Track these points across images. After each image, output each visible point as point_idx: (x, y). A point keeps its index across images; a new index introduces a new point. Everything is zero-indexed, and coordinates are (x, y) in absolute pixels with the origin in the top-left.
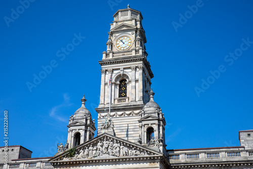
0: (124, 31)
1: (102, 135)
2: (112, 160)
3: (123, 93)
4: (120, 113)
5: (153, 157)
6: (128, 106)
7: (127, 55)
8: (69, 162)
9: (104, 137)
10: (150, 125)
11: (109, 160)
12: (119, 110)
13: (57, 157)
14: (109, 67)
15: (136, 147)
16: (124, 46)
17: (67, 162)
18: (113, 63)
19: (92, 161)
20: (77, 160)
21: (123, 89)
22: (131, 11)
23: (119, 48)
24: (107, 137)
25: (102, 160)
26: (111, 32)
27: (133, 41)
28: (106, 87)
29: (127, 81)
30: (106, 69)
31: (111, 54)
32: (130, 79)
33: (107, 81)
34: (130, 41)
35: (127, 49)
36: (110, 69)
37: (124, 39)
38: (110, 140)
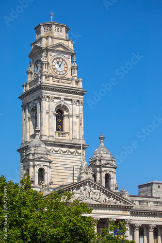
0: (61, 52)
1: (86, 180)
2: (95, 205)
5: (127, 206)
10: (108, 172)
15: (114, 195)
18: (56, 90)
21: (59, 120)
22: (66, 28)
23: (55, 71)
26: (46, 48)
27: (69, 67)
28: (47, 116)
29: (65, 113)
30: (48, 95)
31: (51, 78)
32: (70, 112)
33: (47, 109)
34: (66, 66)
35: (63, 74)
36: (52, 96)
37: (60, 61)
38: (92, 186)
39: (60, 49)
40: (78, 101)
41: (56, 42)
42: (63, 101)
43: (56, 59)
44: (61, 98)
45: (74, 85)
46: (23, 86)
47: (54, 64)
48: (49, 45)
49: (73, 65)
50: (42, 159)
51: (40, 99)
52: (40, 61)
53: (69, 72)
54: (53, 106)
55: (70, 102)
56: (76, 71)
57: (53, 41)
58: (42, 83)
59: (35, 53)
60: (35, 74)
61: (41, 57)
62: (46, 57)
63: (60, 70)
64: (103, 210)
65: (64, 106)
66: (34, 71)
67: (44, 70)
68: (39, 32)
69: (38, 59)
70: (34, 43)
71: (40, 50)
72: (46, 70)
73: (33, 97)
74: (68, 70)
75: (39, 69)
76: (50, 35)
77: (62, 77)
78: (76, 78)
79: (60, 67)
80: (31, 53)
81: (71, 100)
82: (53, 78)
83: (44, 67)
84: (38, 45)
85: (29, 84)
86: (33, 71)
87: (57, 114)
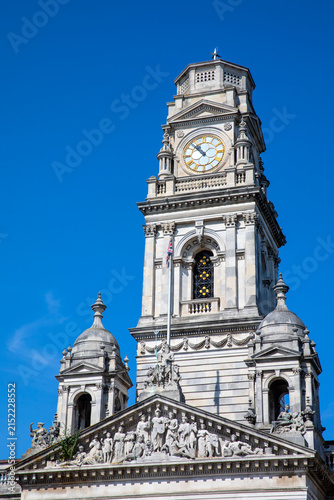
0: (205, 121)
1: (149, 400)
2: (177, 467)
3: (203, 287)
4: (195, 341)
5: (288, 460)
6: (217, 322)
7: (213, 185)
8: (63, 473)
9: (153, 406)
10: (277, 374)
11: (168, 467)
12: (192, 332)
13: (30, 459)
14: (167, 218)
15: (242, 433)
16: (204, 160)
17: (55, 474)
18: (176, 208)
19: (124, 470)
20: (84, 467)
21: (203, 275)
22: (224, 66)
24: (162, 405)
25: (150, 468)
27: (229, 147)
29: (215, 254)
30: (158, 223)
31: (169, 184)
32: (222, 249)
34: (220, 148)
35: (214, 167)
36: (167, 222)
37: (204, 143)
38: (170, 414)
39: (206, 114)
43: (194, 140)
47: (188, 152)
50: (84, 371)
53: (229, 159)
55: (220, 227)
64: (210, 481)
65: (204, 238)
74: (226, 155)
79: (204, 154)
81: (221, 220)
82: (175, 182)
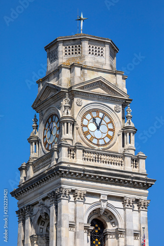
23: (89, 137)
26: (70, 90)
27: (118, 129)
28: (71, 234)
29: (110, 227)
30: (74, 188)
31: (79, 152)
32: (121, 226)
33: (72, 219)
34: (110, 126)
35: (106, 144)
36: (81, 190)
37: (98, 116)
39: (99, 90)
40: (137, 201)
41: (91, 76)
42: (104, 201)
43: (89, 112)
44: (99, 195)
45: (128, 166)
46: (21, 169)
47: (85, 122)
48: (76, 83)
49: (126, 125)
51: (56, 197)
52: (57, 115)
53: (118, 140)
54: (85, 211)
55: (119, 204)
56: (133, 137)
57: (83, 75)
58: (61, 163)
59: (46, 100)
60: (46, 143)
61: (60, 108)
62: (70, 108)
63: (98, 134)
65: (107, 212)
66: (44, 137)
67: (65, 136)
68: (53, 56)
69: (52, 112)
70: (44, 79)
71: (57, 94)
72: (69, 136)
73: (41, 193)
74: (116, 135)
75: (54, 133)
76: (78, 61)
77: (103, 150)
78: (132, 152)
79: (98, 128)
80: (38, 100)
81: (121, 199)
82: (84, 151)
83: (64, 128)
84: (53, 82)
85: (33, 165)
86: (41, 138)
87: (92, 228)
